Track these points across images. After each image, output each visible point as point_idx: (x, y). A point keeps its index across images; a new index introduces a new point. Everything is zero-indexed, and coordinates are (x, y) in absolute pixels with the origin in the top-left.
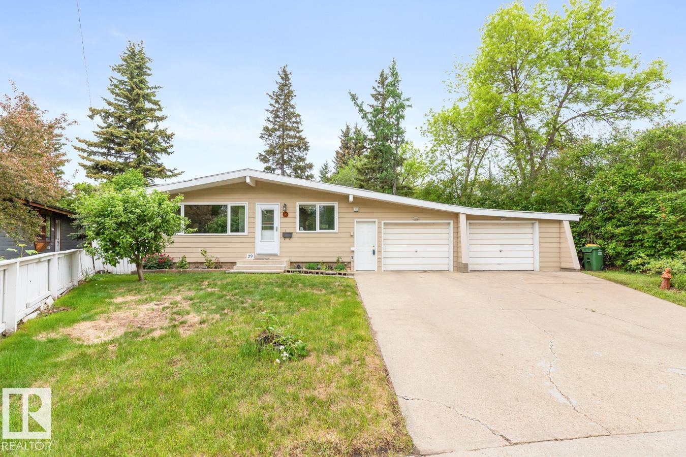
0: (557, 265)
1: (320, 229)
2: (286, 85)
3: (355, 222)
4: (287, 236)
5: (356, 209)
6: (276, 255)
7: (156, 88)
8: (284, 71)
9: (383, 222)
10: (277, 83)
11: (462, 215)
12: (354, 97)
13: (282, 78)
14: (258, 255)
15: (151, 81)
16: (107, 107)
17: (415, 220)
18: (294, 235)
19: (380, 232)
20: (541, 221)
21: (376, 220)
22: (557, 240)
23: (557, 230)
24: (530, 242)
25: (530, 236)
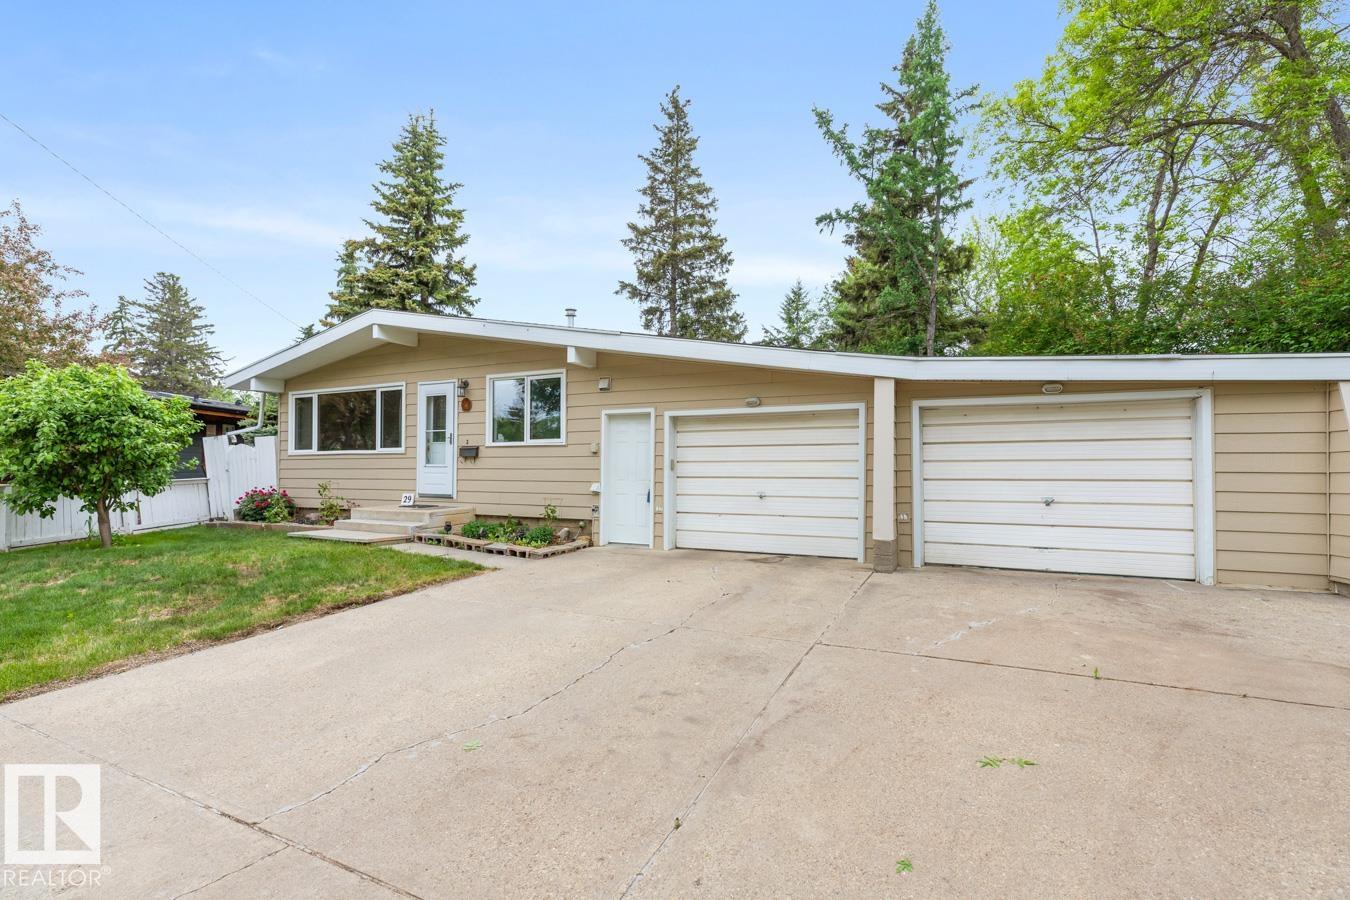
0: (1317, 566)
1: (533, 437)
2: (678, 129)
3: (604, 418)
4: (470, 453)
5: (603, 384)
6: (450, 497)
7: (452, 187)
8: (675, 103)
9: (668, 414)
10: (657, 129)
11: (884, 382)
12: (823, 120)
13: (671, 117)
14: (421, 496)
15: (443, 177)
16: (372, 234)
17: (750, 405)
18: (482, 452)
19: (659, 443)
20: (1222, 390)
21: (651, 410)
22: (1314, 463)
23: (1315, 423)
24: (1183, 470)
25: (1182, 449)
